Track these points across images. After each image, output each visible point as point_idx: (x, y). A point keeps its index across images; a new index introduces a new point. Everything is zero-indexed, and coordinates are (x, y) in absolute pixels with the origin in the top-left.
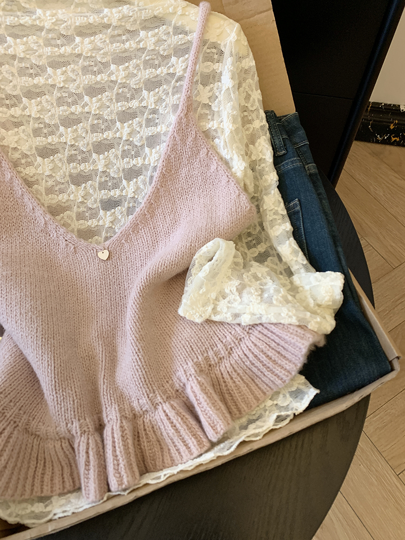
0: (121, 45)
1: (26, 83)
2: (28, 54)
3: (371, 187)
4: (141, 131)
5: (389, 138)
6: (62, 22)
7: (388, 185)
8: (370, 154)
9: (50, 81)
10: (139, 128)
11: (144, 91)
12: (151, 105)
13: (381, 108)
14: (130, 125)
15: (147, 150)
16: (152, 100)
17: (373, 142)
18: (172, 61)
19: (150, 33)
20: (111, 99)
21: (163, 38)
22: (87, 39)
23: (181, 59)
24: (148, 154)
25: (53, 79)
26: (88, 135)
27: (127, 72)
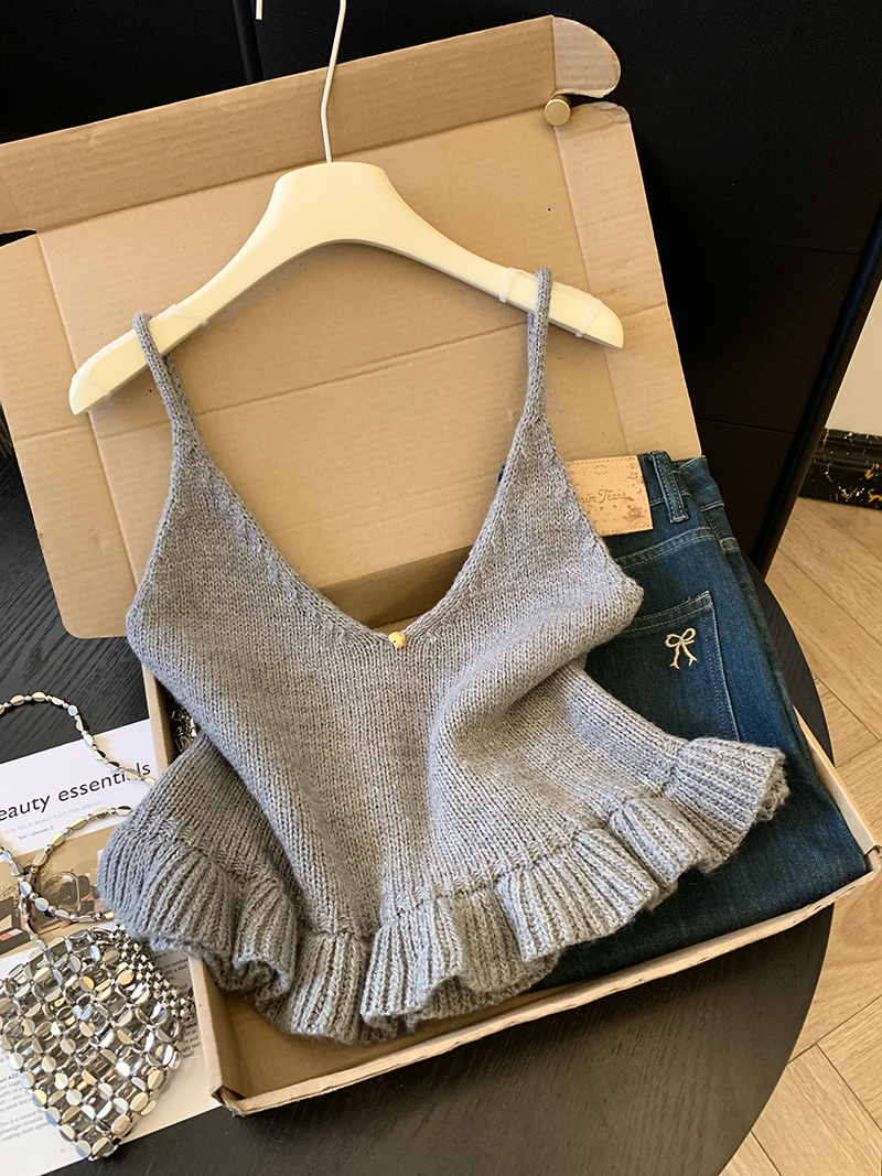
3: (832, 585)
5: (864, 495)
8: (827, 521)
13: (847, 440)
17: (834, 501)
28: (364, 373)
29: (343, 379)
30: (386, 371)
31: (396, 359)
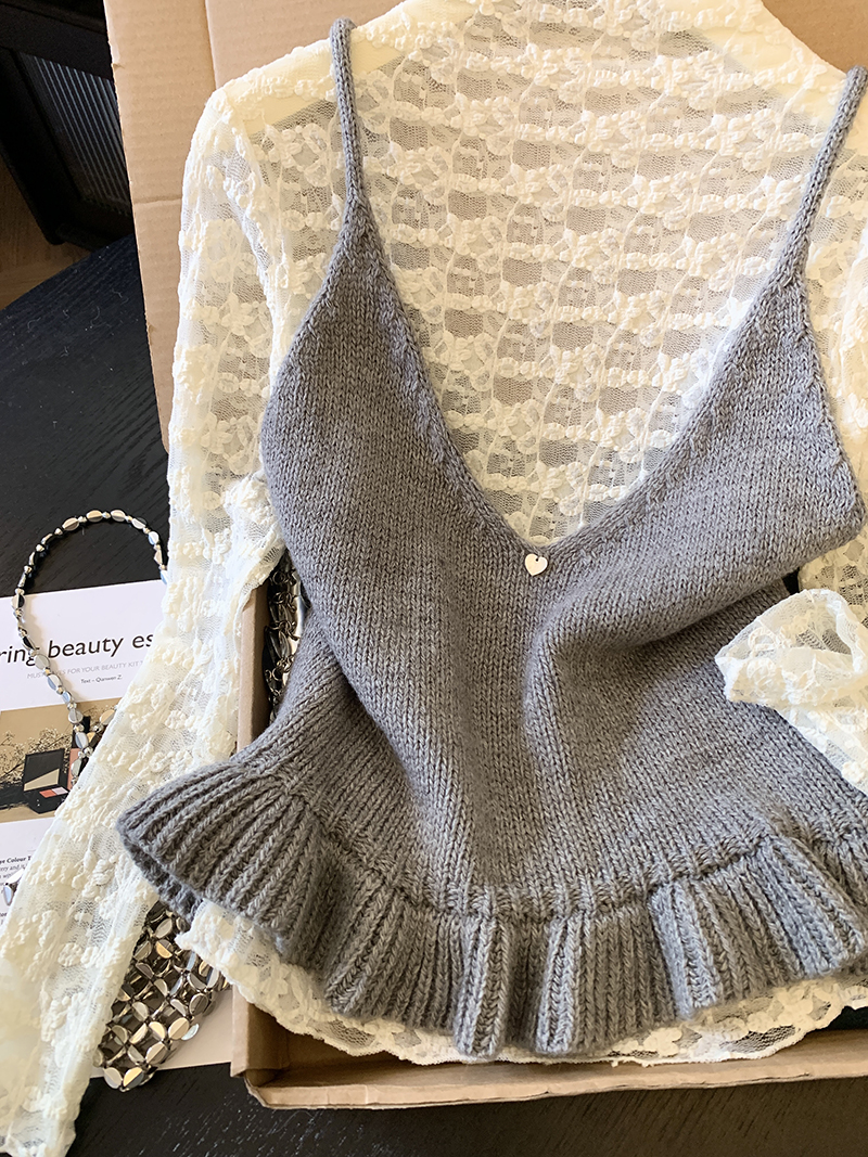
0: (666, 138)
1: (463, 187)
2: (484, 132)
4: (660, 318)
6: (567, 77)
9: (509, 191)
10: (657, 311)
11: (686, 237)
12: (694, 270)
14: (641, 301)
15: (661, 357)
16: (699, 258)
18: (762, 184)
19: (733, 121)
20: (617, 245)
21: (757, 134)
22: (604, 117)
23: (784, 183)
24: (662, 367)
25: (516, 188)
26: (552, 308)
27: (663, 195)
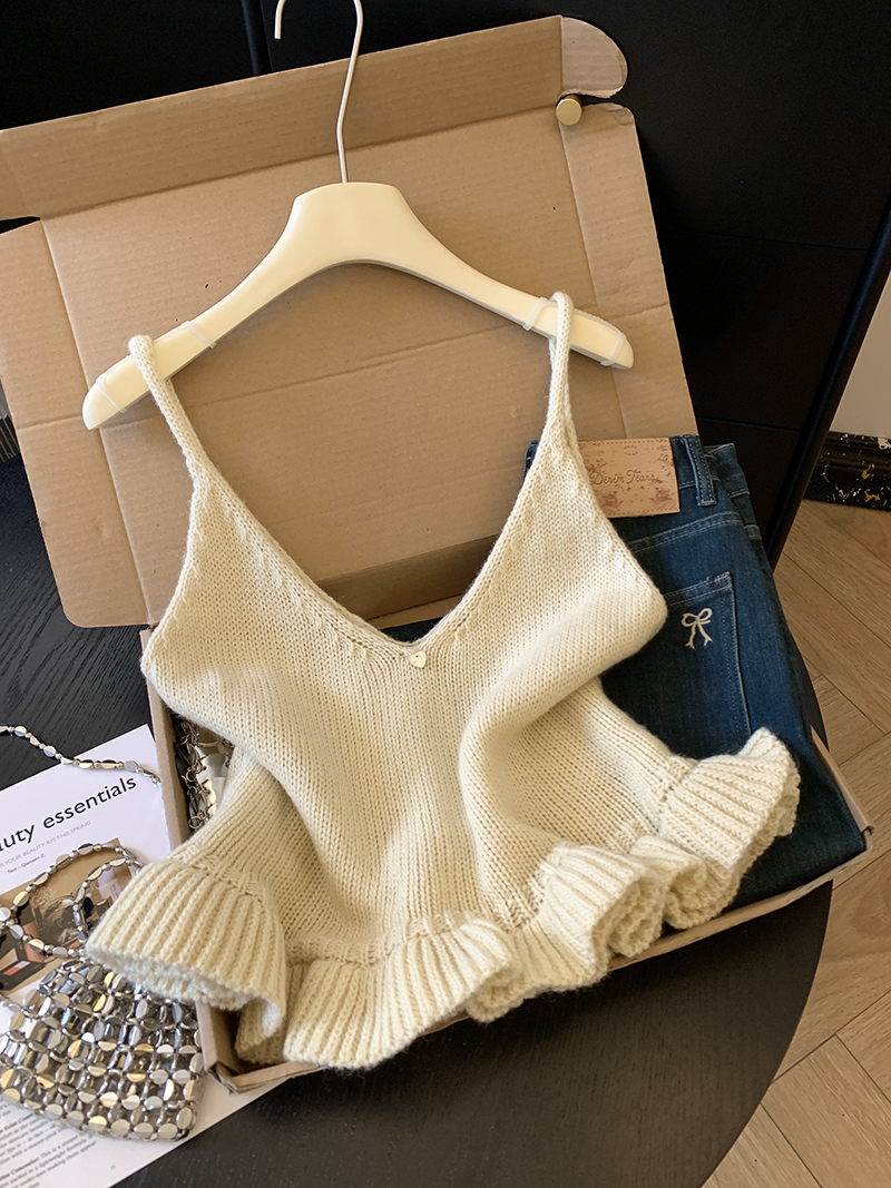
5: (861, 495)
7: (862, 578)
8: (826, 522)
13: (844, 441)
17: (831, 502)
28: (368, 367)
29: (348, 372)
30: (391, 366)
31: (400, 354)
